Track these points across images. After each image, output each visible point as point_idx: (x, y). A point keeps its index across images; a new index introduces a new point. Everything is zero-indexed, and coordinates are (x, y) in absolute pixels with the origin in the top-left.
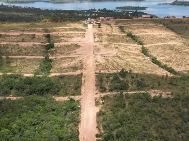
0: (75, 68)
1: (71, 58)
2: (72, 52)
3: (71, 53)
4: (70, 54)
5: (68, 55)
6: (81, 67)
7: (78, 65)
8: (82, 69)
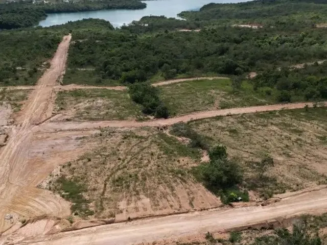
0: (77, 94)
1: (93, 117)
2: (95, 144)
3: (96, 136)
4: (99, 132)
5: (106, 129)
6: (62, 95)
7: (69, 100)
8: (60, 93)
